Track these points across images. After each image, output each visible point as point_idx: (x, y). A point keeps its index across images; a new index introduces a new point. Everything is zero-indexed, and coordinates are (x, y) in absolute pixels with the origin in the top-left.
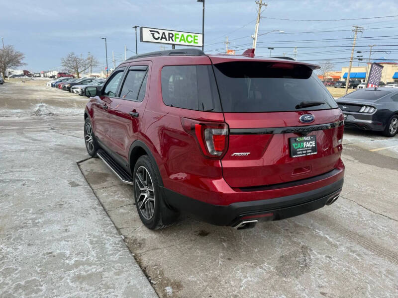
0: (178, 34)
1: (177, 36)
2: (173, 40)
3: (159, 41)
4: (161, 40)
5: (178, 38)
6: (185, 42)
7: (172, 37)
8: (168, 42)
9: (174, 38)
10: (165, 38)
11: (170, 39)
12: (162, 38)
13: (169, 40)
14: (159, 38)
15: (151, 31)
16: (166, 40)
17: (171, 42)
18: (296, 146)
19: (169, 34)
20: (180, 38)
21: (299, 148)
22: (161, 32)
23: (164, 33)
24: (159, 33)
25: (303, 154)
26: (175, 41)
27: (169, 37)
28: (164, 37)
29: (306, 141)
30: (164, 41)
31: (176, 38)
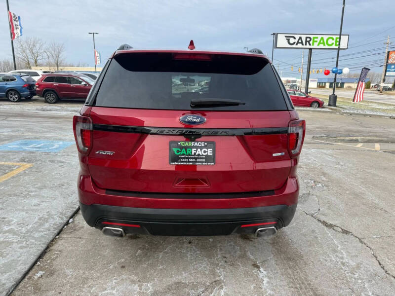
0: (317, 38)
1: (315, 40)
2: (310, 45)
3: (294, 46)
4: (297, 45)
5: (317, 41)
6: (324, 45)
7: (309, 42)
8: (304, 46)
9: (311, 42)
10: (302, 43)
11: (307, 43)
12: (298, 43)
13: (306, 45)
14: (294, 43)
15: (286, 37)
16: (303, 45)
17: (308, 46)
18: (178, 151)
19: (307, 38)
20: (318, 41)
21: (183, 155)
22: (297, 37)
23: (300, 38)
24: (295, 38)
25: (189, 162)
26: (313, 45)
27: (306, 41)
28: (300, 41)
29: (197, 147)
30: (300, 46)
31: (314, 41)
